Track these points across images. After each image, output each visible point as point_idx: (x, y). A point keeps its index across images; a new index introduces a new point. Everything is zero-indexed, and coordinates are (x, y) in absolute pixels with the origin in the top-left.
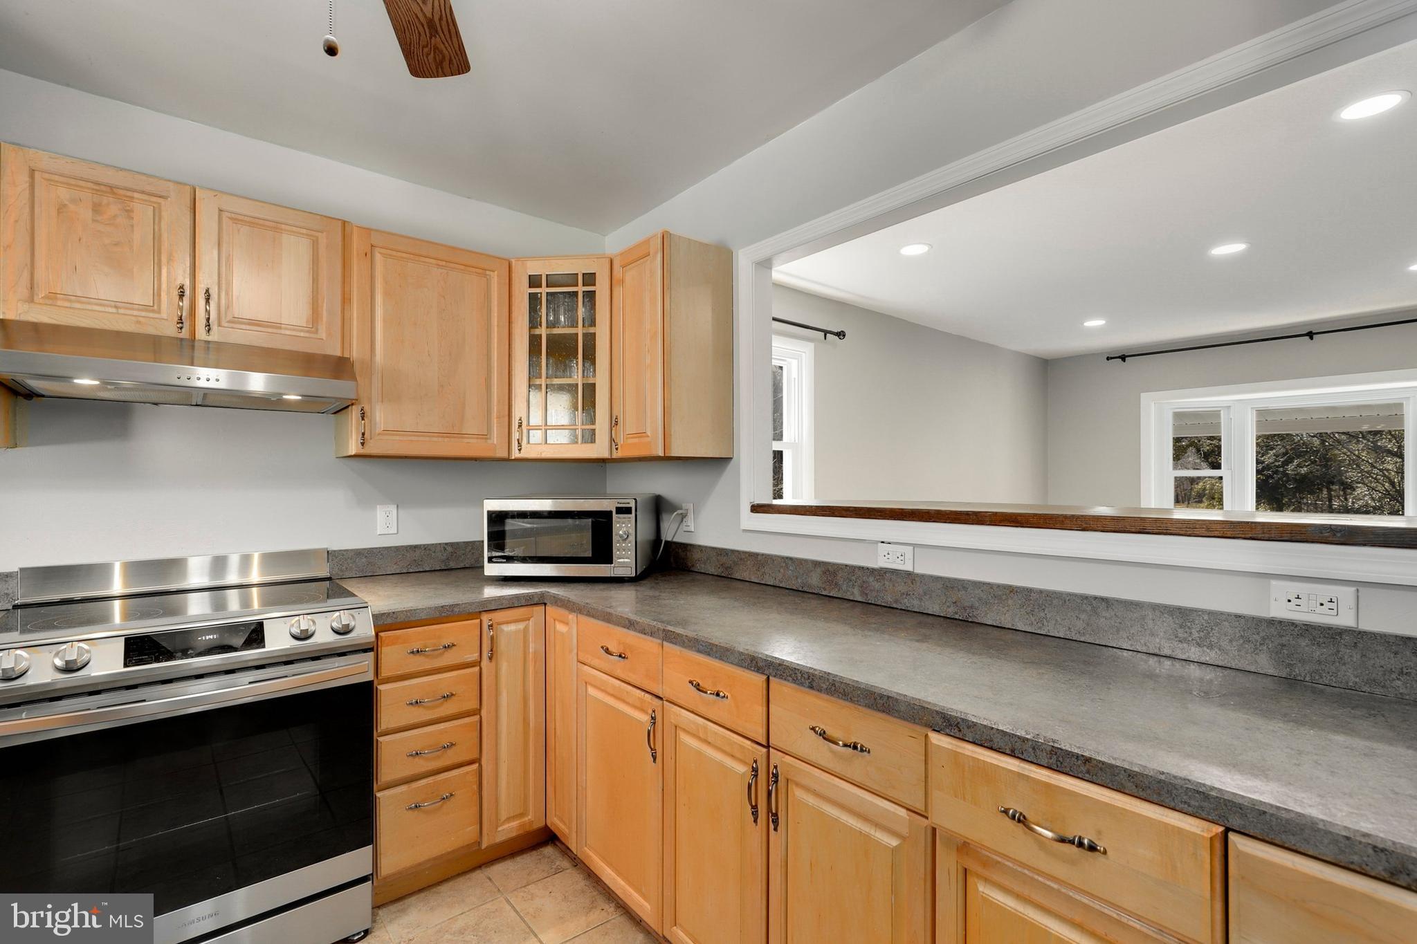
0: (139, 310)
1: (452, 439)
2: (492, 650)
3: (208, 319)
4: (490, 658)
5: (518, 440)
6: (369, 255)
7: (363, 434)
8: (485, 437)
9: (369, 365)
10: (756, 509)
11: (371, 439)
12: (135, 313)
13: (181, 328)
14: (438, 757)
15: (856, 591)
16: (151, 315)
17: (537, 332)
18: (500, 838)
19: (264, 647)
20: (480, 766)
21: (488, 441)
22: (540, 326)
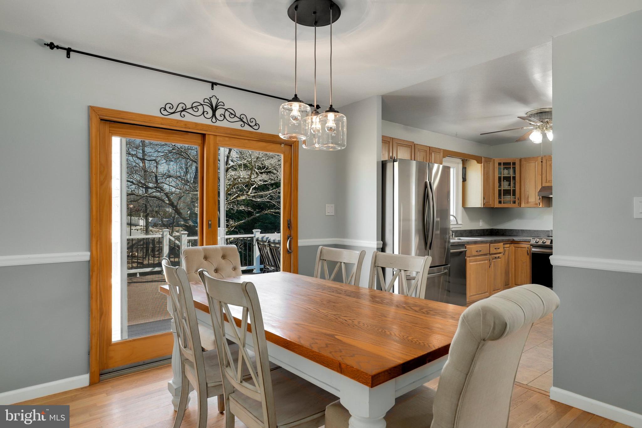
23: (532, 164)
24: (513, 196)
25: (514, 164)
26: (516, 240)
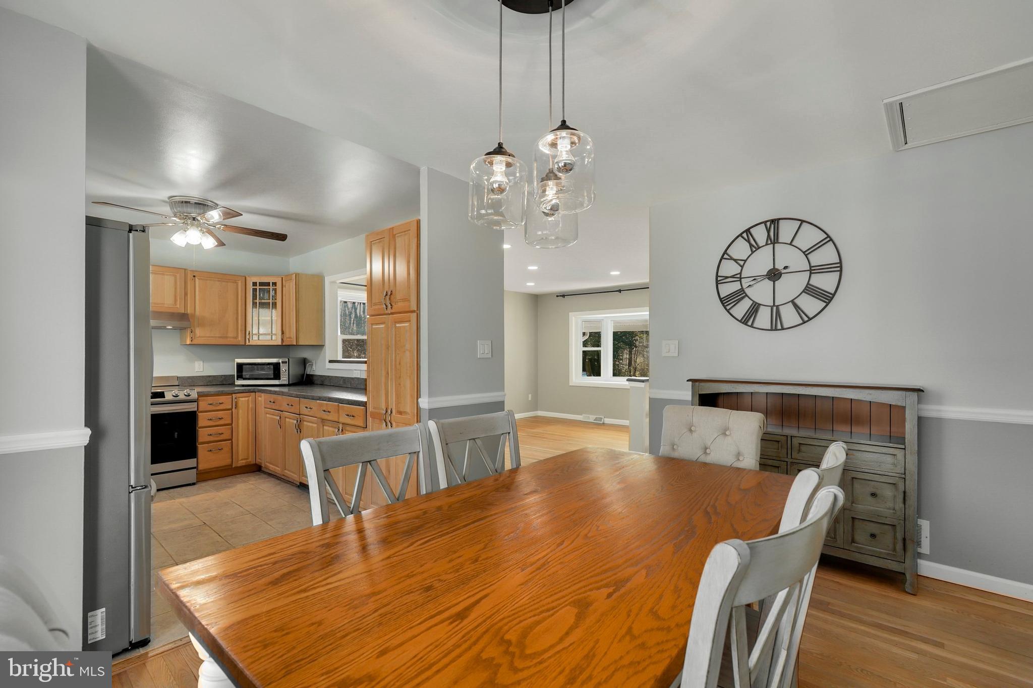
1: (224, 339)
2: (236, 406)
4: (236, 408)
5: (249, 339)
6: (194, 279)
7: (192, 337)
8: (236, 337)
9: (194, 315)
10: (331, 361)
11: (195, 339)
14: (217, 437)
15: (349, 385)
17: (256, 301)
18: (239, 465)
19: (165, 398)
20: (232, 442)
21: (237, 339)
22: (256, 299)
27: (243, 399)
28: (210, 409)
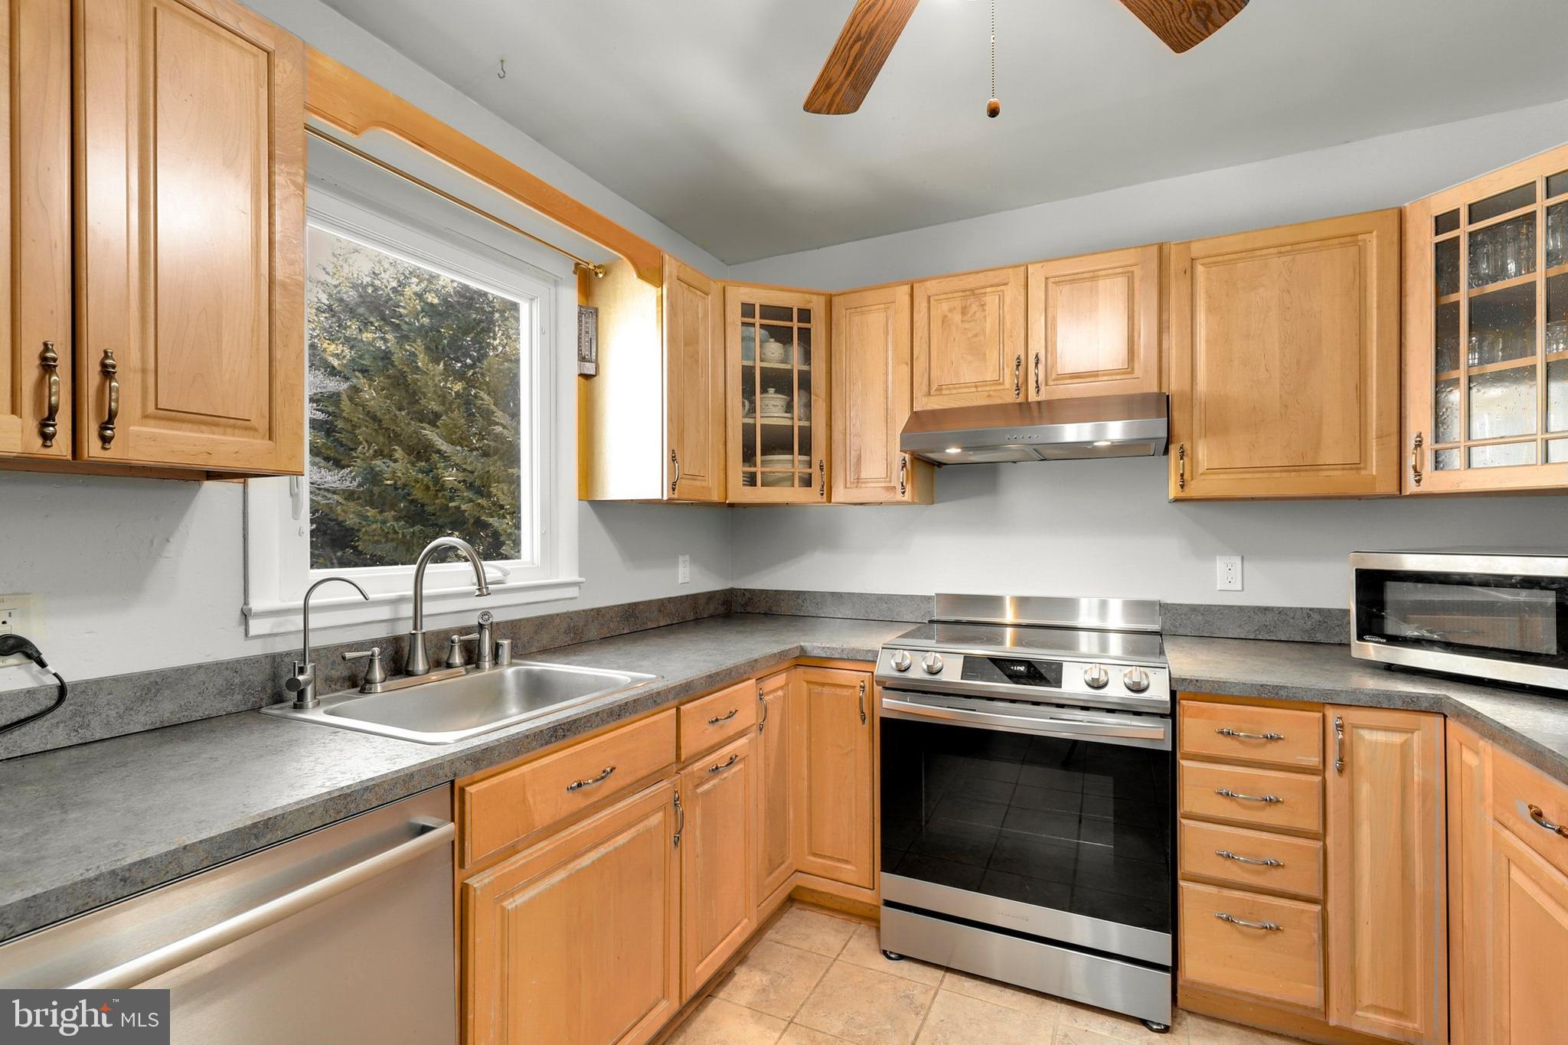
0: (990, 385)
1: (1303, 474)
2: (1341, 760)
3: (1037, 382)
4: (1340, 771)
5: (1415, 468)
6: (1190, 272)
7: (1182, 475)
8: (1356, 467)
9: (1190, 397)
11: (1192, 479)
12: (988, 388)
13: (1018, 394)
14: (1259, 873)
16: (998, 387)
17: (1453, 298)
18: (1360, 1027)
19: (1060, 687)
20: (1324, 910)
21: (1363, 472)
22: (1456, 289)
23: (875, 319)
24: (799, 454)
25: (805, 315)
26: (816, 653)
27: (1380, 737)
28: (1234, 755)
